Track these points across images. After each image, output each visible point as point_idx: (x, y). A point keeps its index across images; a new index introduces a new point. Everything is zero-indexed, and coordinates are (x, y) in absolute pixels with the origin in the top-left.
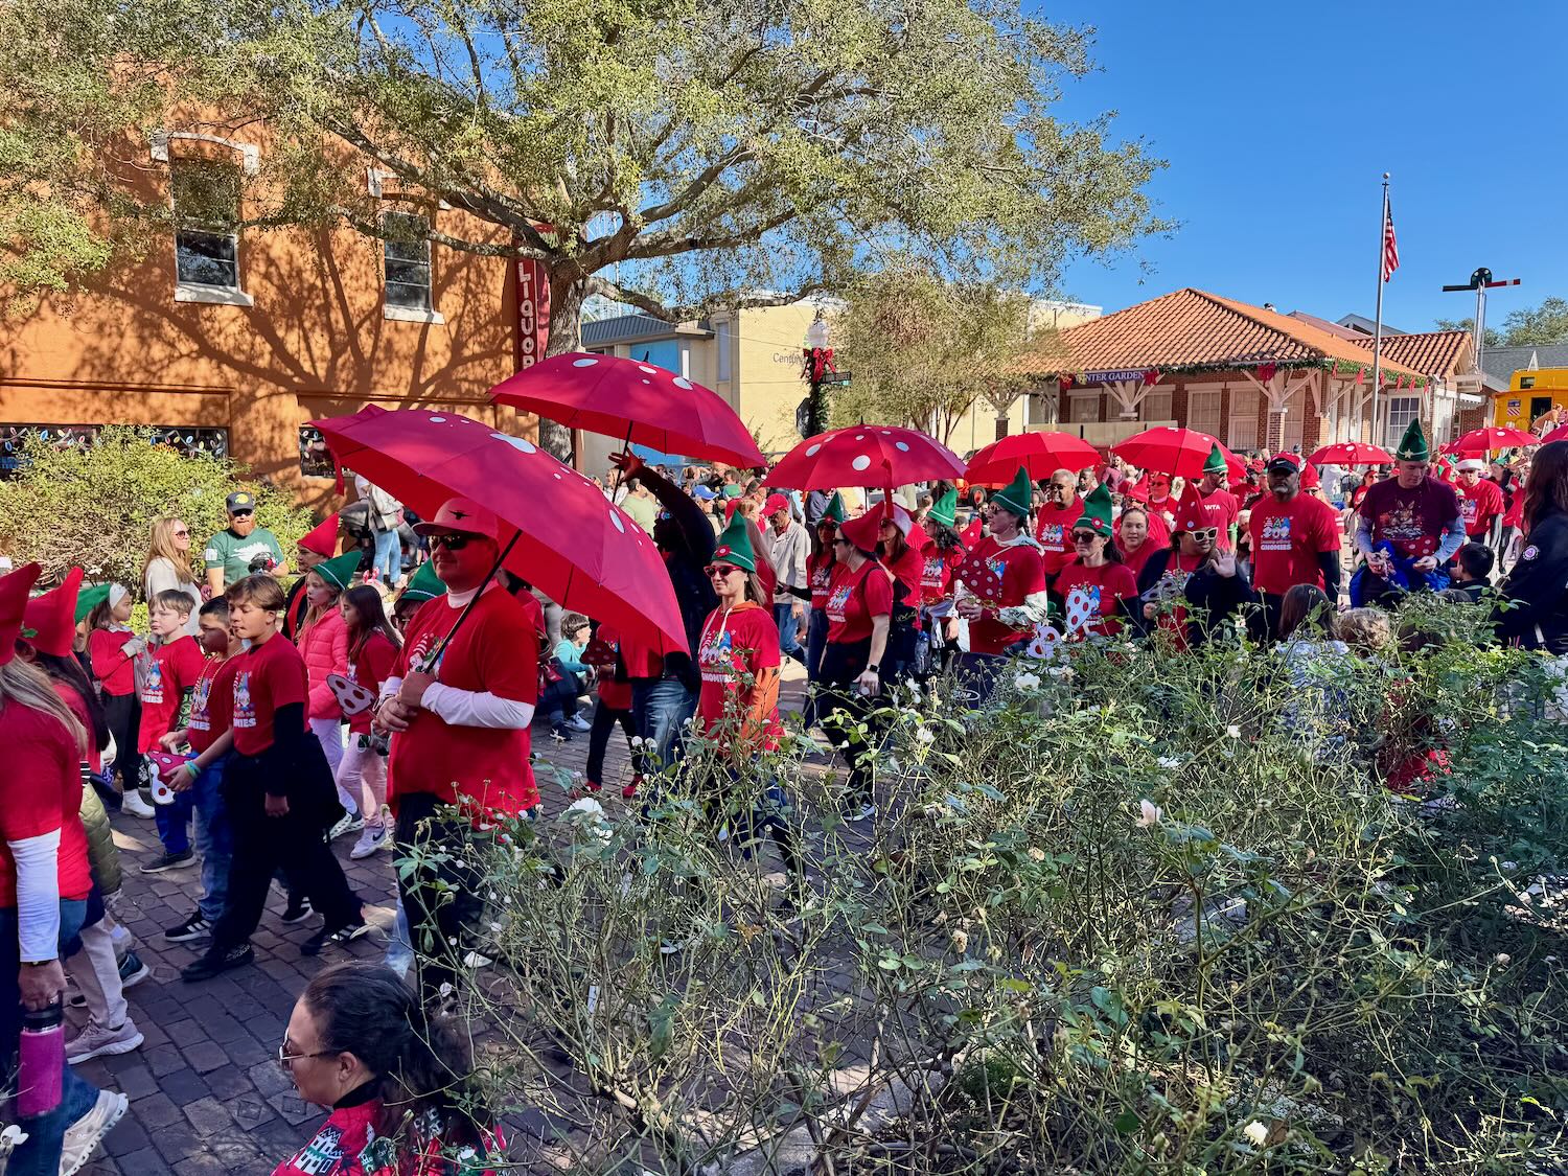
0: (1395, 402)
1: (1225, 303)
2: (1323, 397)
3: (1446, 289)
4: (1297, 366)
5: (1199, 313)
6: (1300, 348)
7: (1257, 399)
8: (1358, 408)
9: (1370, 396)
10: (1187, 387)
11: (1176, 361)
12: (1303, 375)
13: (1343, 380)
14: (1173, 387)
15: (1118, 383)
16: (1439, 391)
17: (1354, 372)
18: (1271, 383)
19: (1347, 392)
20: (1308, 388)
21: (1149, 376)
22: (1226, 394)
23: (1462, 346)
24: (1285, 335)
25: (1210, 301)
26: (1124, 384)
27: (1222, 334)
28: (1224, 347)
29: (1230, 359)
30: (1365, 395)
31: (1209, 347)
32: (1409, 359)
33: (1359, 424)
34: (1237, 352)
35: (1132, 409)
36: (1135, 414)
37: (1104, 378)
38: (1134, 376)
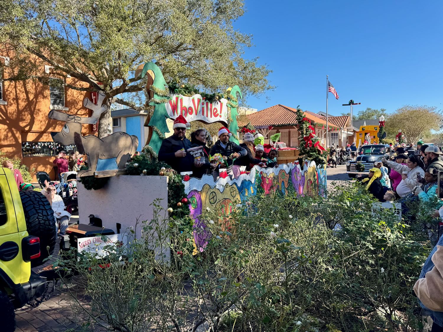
0: (332, 134)
1: (288, 108)
3: (343, 105)
5: (282, 111)
7: (298, 133)
8: (323, 135)
9: (326, 132)
10: (280, 130)
13: (319, 128)
14: (276, 130)
15: (262, 129)
16: (343, 131)
17: (322, 126)
19: (320, 131)
21: (270, 127)
22: (289, 132)
23: (348, 119)
25: (285, 108)
26: (263, 129)
27: (288, 116)
28: (289, 120)
29: (290, 123)
30: (324, 132)
31: (285, 120)
32: (335, 123)
33: (323, 139)
34: (292, 121)
35: (266, 136)
36: (267, 138)
37: (258, 128)
38: (266, 127)
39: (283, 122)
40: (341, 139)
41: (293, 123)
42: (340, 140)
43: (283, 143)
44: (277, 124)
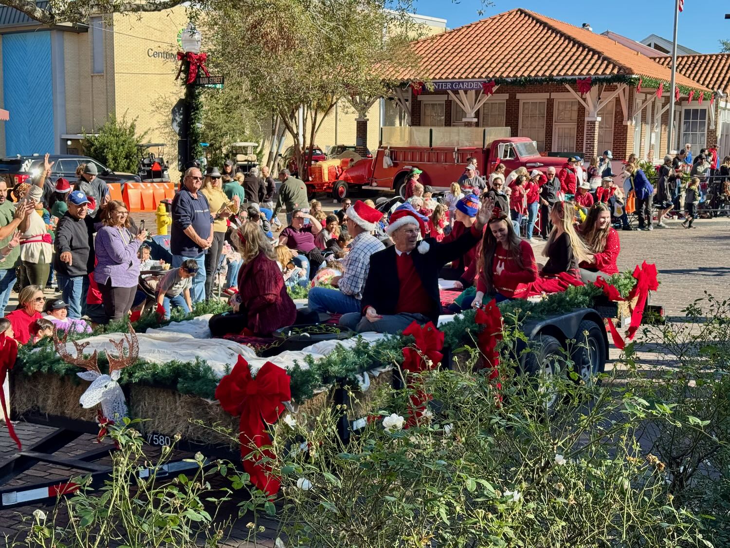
0: (687, 112)
1: (551, 23)
2: (630, 107)
4: (608, 81)
5: (528, 32)
6: (611, 66)
7: (576, 108)
8: (658, 117)
9: (668, 107)
10: (519, 96)
11: (509, 74)
12: (614, 89)
13: (646, 93)
14: (506, 96)
15: (461, 92)
16: (722, 104)
17: (655, 86)
18: (588, 95)
19: (649, 104)
20: (618, 100)
21: (488, 86)
22: (550, 102)
24: (599, 54)
25: (538, 21)
26: (466, 92)
27: (547, 51)
28: (549, 63)
29: (555, 73)
30: (664, 106)
31: (535, 64)
32: (698, 75)
33: (658, 130)
34: (560, 67)
35: (473, 115)
36: (476, 120)
37: (449, 86)
38: (474, 85)
39: (531, 68)
40: (715, 131)
41: (562, 73)
42: (712, 133)
43: (527, 140)
44: (511, 75)
